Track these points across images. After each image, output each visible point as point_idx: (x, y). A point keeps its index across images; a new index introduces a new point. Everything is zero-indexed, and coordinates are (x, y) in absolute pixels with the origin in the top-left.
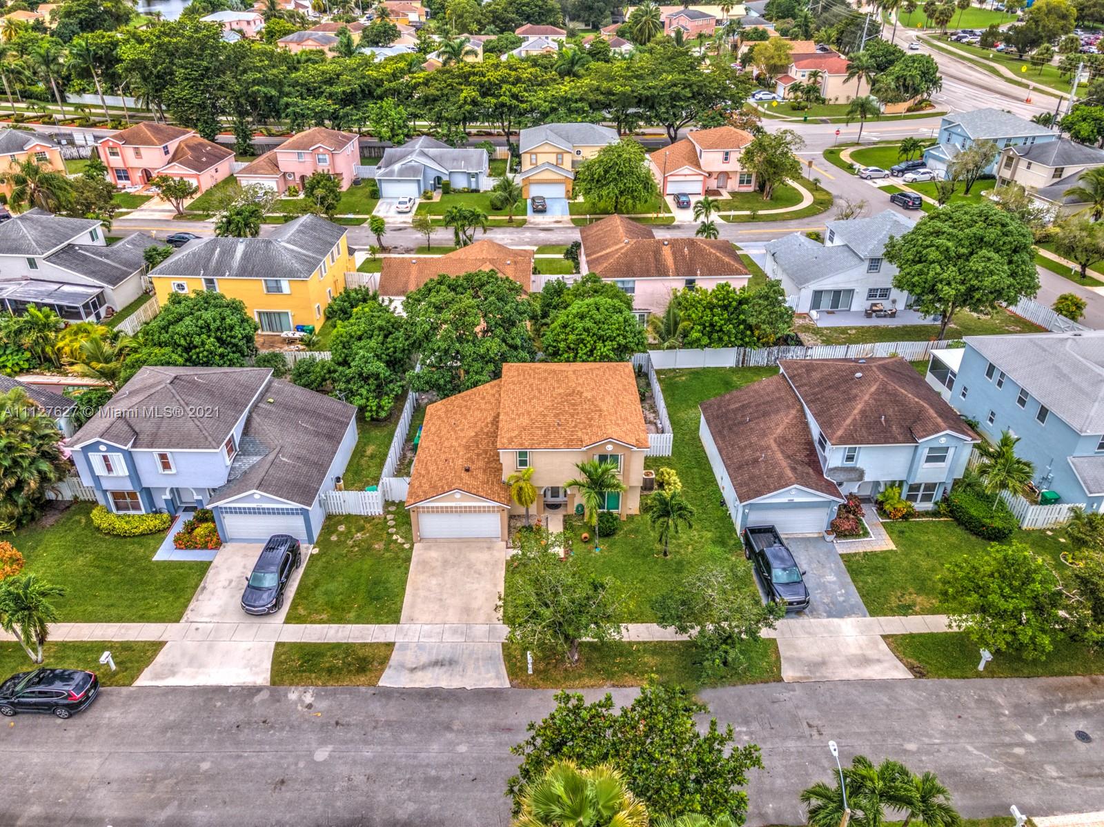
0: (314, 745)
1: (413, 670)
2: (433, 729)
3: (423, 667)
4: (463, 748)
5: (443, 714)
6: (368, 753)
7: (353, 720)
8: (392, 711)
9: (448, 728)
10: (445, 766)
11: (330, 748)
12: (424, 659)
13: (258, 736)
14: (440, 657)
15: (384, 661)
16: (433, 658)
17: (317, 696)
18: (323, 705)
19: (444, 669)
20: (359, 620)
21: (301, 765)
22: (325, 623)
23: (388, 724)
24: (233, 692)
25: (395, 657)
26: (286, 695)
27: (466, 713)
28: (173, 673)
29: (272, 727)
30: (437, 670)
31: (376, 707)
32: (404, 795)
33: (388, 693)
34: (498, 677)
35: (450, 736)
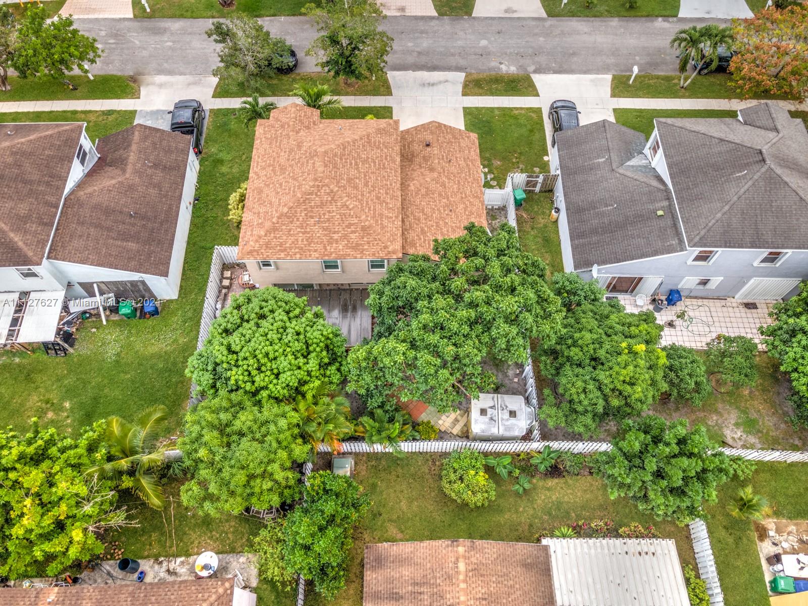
0: (490, 46)
1: (447, 81)
2: (428, 53)
3: (440, 82)
4: (410, 44)
5: (423, 60)
6: (460, 43)
7: (474, 57)
8: (453, 61)
9: (419, 53)
10: (418, 38)
11: (480, 45)
12: (441, 87)
13: (522, 50)
14: (431, 87)
15: (466, 85)
16: (435, 87)
17: (499, 68)
18: (493, 64)
19: (428, 82)
20: (492, 110)
21: (493, 39)
22: (515, 108)
23: (453, 55)
24: (549, 70)
25: (460, 88)
26: (518, 69)
27: (410, 59)
28: (592, 81)
29: (517, 54)
30: (432, 82)
31: (462, 62)
32: (436, 28)
33: (458, 69)
34: (394, 77)
35: (418, 49)
